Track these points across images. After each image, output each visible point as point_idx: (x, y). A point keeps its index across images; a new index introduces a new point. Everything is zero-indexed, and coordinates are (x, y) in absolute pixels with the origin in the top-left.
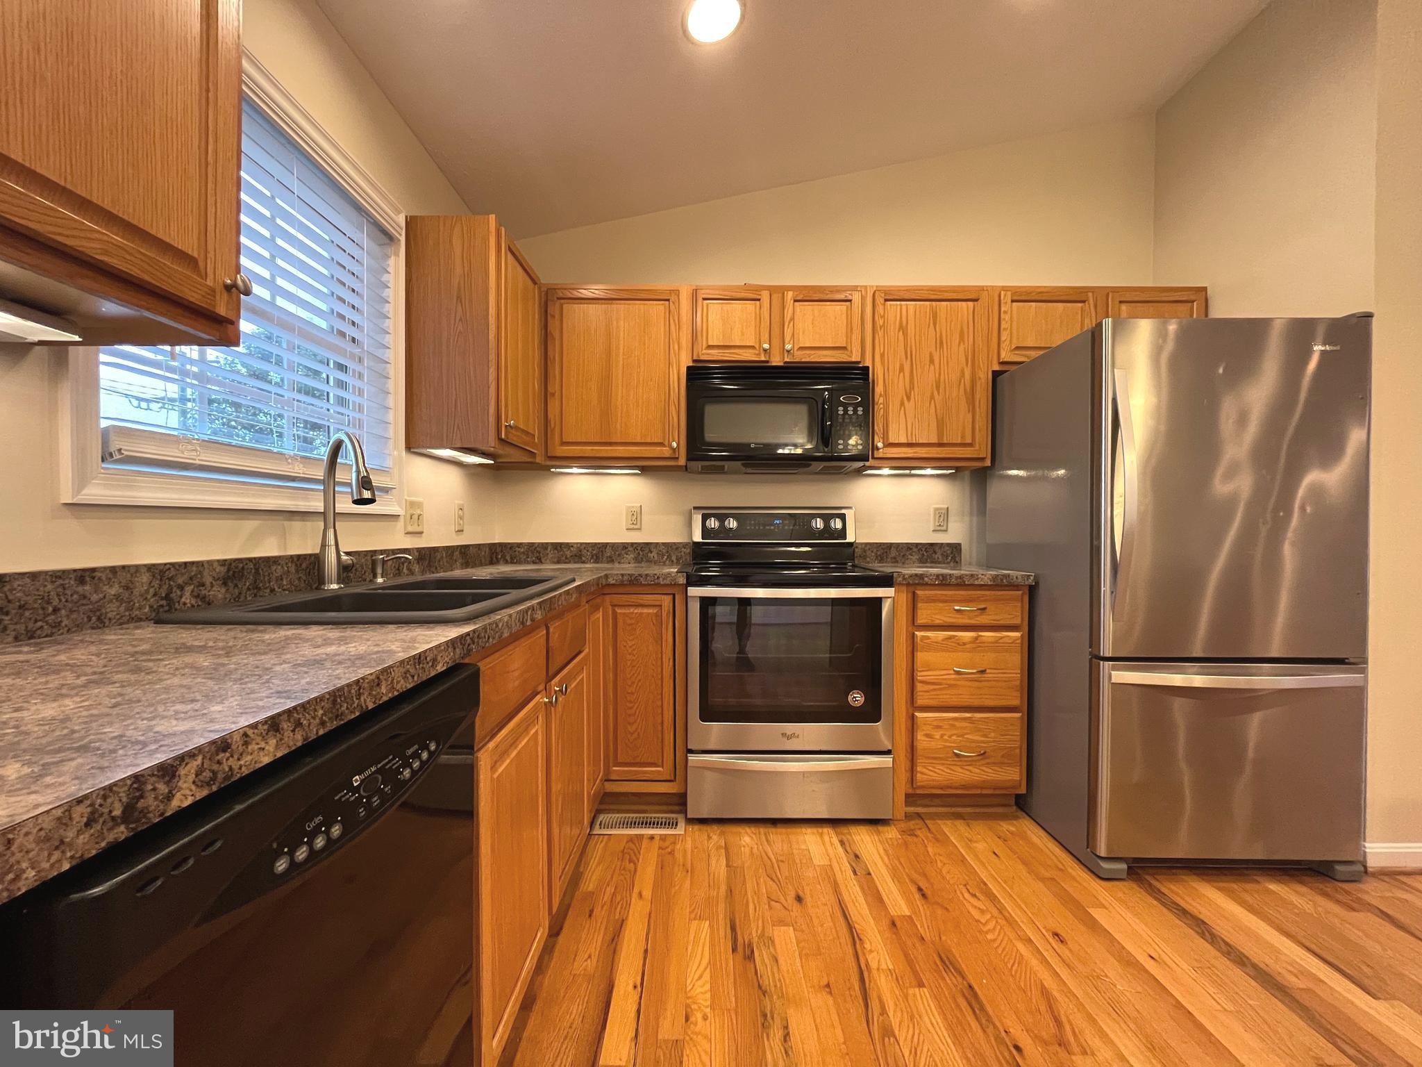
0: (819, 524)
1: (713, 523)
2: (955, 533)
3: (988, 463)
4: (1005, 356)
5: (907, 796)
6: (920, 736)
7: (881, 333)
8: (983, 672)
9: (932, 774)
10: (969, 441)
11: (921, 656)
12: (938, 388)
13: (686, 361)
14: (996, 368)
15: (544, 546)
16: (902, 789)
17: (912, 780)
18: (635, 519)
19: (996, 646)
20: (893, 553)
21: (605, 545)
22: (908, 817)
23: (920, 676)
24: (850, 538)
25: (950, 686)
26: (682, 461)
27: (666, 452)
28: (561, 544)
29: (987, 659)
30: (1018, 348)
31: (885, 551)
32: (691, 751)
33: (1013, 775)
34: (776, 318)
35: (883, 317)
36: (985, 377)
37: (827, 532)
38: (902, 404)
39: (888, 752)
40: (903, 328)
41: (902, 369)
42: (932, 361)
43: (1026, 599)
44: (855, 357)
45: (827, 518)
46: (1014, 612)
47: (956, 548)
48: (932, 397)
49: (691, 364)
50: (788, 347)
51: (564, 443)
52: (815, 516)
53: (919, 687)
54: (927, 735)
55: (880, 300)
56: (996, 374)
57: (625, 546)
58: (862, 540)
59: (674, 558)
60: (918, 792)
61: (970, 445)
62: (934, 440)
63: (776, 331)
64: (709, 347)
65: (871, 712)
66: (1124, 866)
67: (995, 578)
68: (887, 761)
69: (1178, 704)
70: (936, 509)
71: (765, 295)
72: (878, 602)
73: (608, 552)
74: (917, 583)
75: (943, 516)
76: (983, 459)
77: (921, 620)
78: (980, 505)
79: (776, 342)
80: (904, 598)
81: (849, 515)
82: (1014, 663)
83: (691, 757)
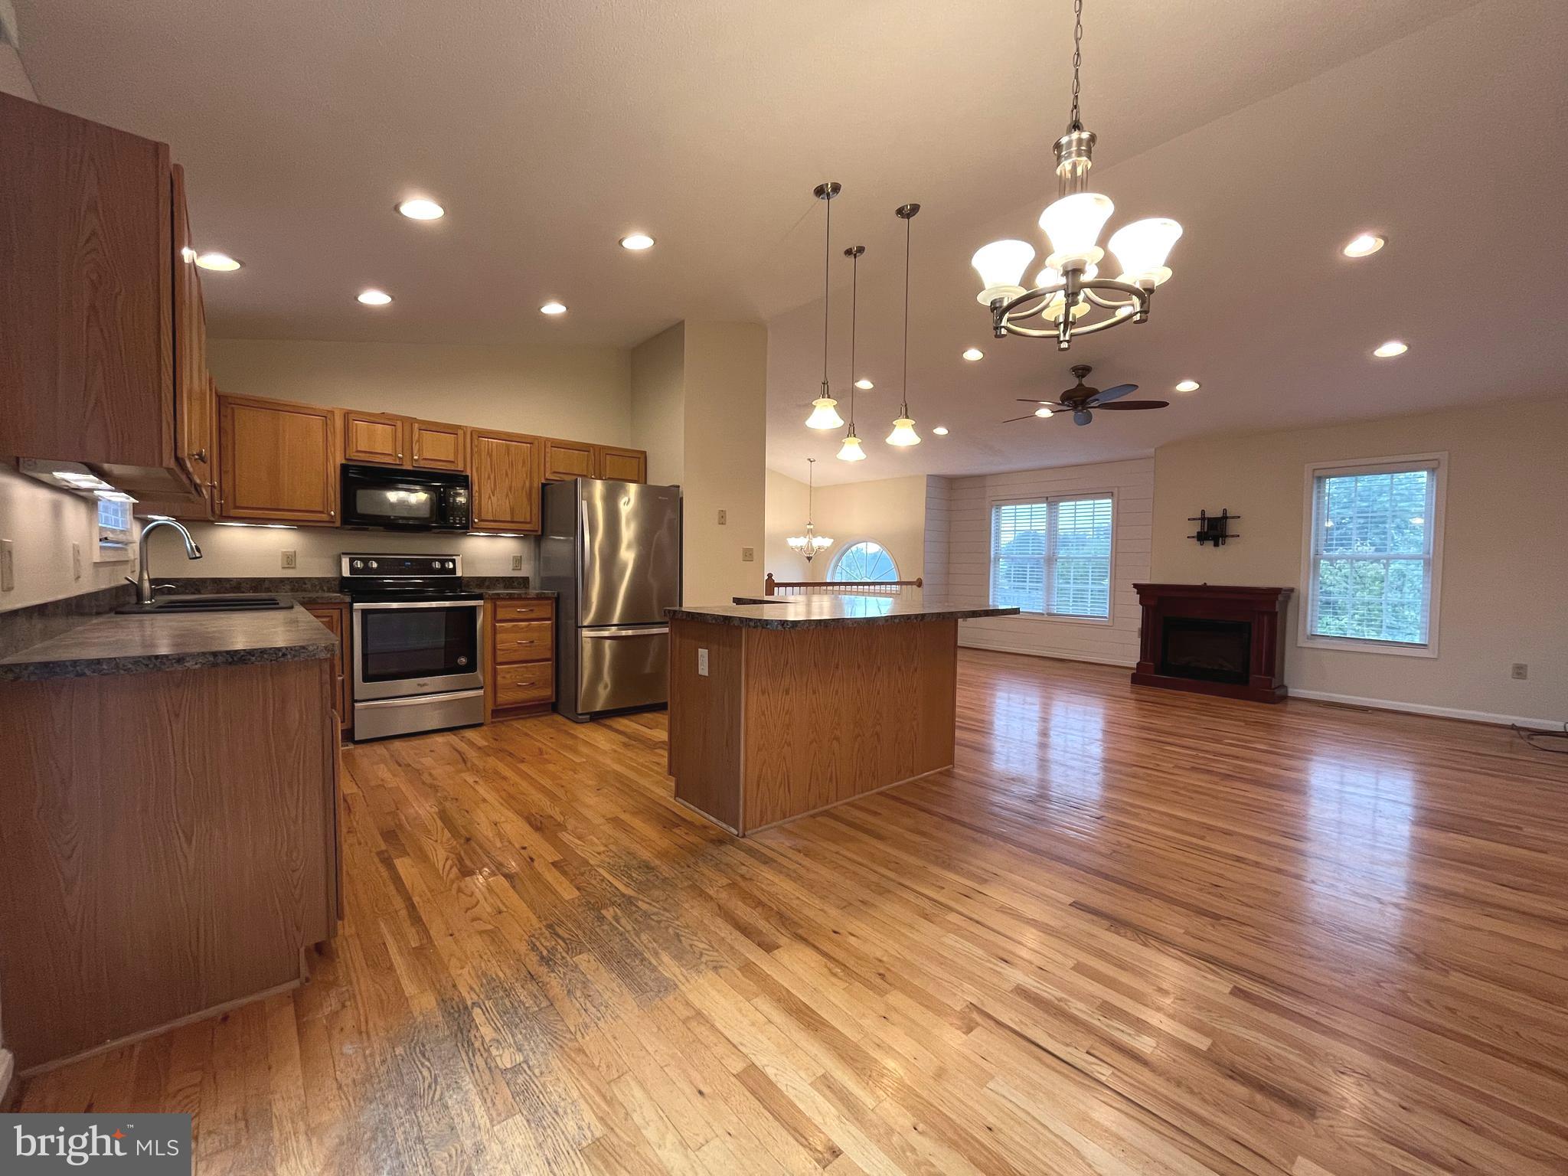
0: (437, 565)
1: (359, 564)
2: (526, 571)
3: (540, 533)
4: (549, 476)
5: (493, 711)
6: (499, 678)
7: (476, 456)
8: (532, 642)
9: (506, 697)
10: (528, 520)
11: (499, 637)
12: (510, 490)
13: (340, 460)
14: (543, 481)
15: (203, 581)
16: (490, 707)
17: (495, 701)
18: (290, 559)
19: (540, 629)
20: (487, 583)
21: (264, 579)
22: (492, 722)
23: (499, 646)
24: (459, 574)
25: (515, 651)
26: (338, 524)
27: (324, 517)
28: (220, 580)
29: (535, 635)
30: (555, 472)
31: (482, 581)
32: (357, 701)
33: (547, 692)
34: (407, 437)
35: (477, 446)
36: (537, 484)
37: (443, 570)
38: (490, 497)
39: (481, 688)
40: (490, 455)
41: (489, 478)
42: (507, 475)
43: (554, 605)
44: (460, 467)
45: (443, 562)
46: (547, 610)
47: (526, 580)
48: (507, 495)
49: (344, 462)
50: (416, 457)
51: (236, 507)
52: (436, 560)
53: (498, 652)
54: (504, 677)
55: (475, 436)
56: (544, 485)
57: (282, 580)
58: (467, 575)
59: (325, 588)
60: (500, 708)
61: (529, 523)
62: (509, 519)
63: (407, 445)
64: (358, 451)
65: (471, 667)
66: (588, 716)
67: (538, 594)
68: (481, 692)
69: (607, 643)
70: (514, 557)
71: (399, 424)
72: (474, 608)
73: (267, 584)
74: (496, 598)
75: (518, 561)
76: (537, 531)
77: (499, 617)
78: (538, 556)
79: (408, 453)
80: (489, 606)
81: (458, 559)
82: (548, 638)
83: (356, 705)
